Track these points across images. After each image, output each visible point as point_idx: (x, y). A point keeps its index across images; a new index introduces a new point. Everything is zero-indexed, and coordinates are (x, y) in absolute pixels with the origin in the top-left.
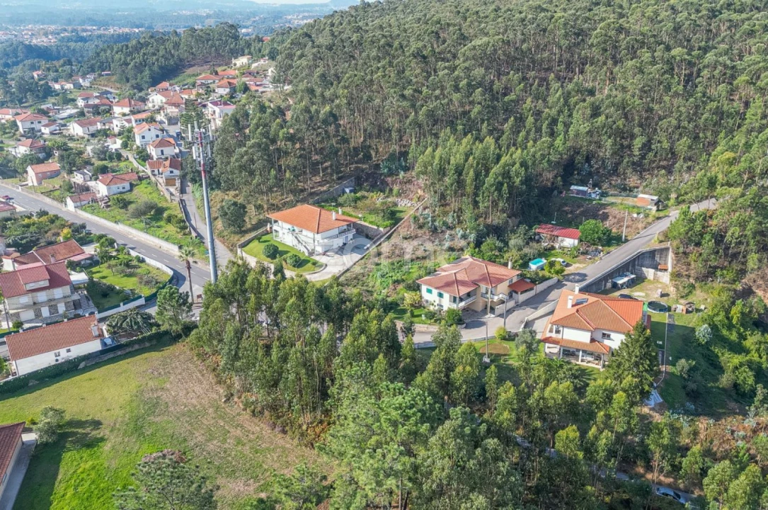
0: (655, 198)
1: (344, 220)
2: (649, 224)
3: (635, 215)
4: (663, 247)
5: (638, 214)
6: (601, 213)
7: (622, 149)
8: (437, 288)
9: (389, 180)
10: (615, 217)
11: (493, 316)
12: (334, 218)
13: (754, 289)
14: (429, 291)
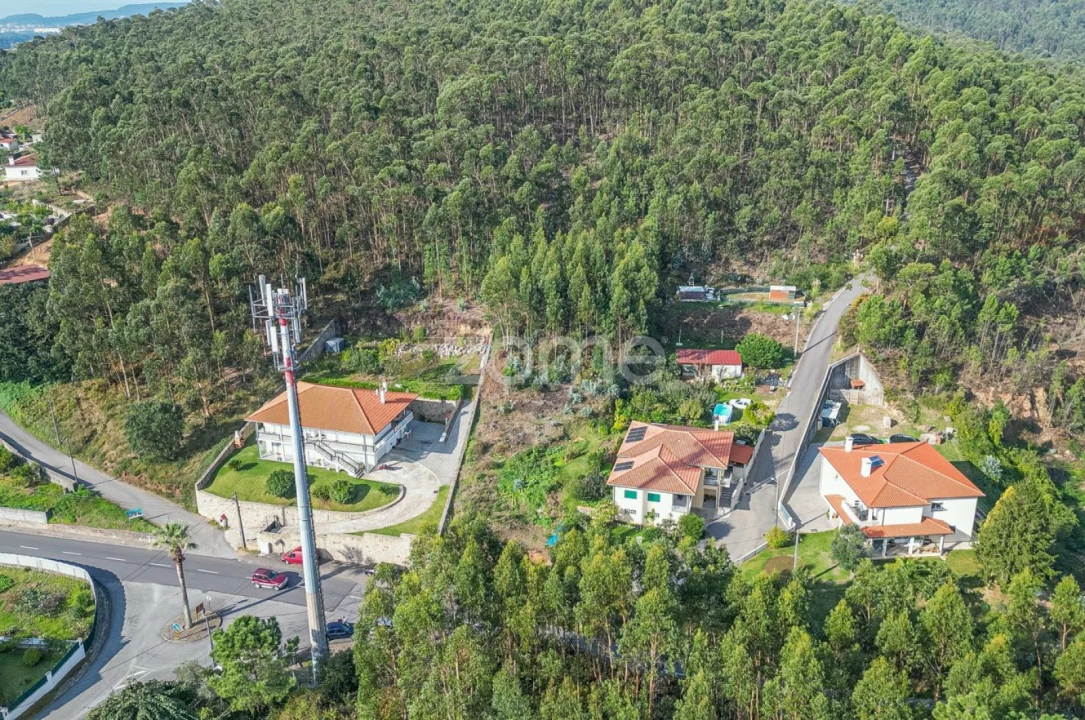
0: (794, 289)
1: (399, 401)
2: (809, 326)
3: (785, 317)
4: (852, 356)
5: (788, 314)
6: (737, 319)
7: (727, 227)
8: (642, 487)
9: (401, 315)
10: (761, 324)
11: (727, 510)
12: (383, 400)
13: (973, 391)
14: (630, 495)
